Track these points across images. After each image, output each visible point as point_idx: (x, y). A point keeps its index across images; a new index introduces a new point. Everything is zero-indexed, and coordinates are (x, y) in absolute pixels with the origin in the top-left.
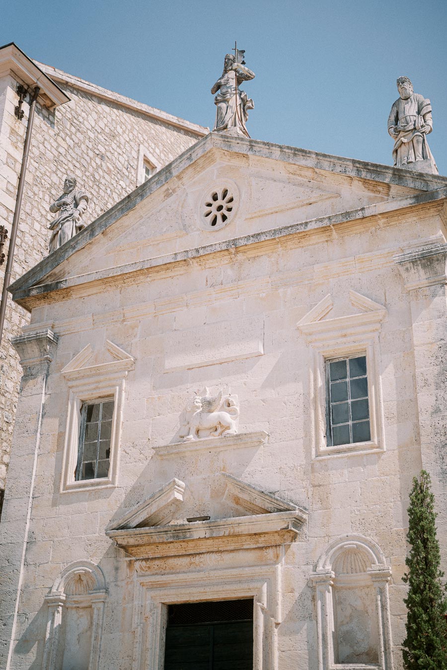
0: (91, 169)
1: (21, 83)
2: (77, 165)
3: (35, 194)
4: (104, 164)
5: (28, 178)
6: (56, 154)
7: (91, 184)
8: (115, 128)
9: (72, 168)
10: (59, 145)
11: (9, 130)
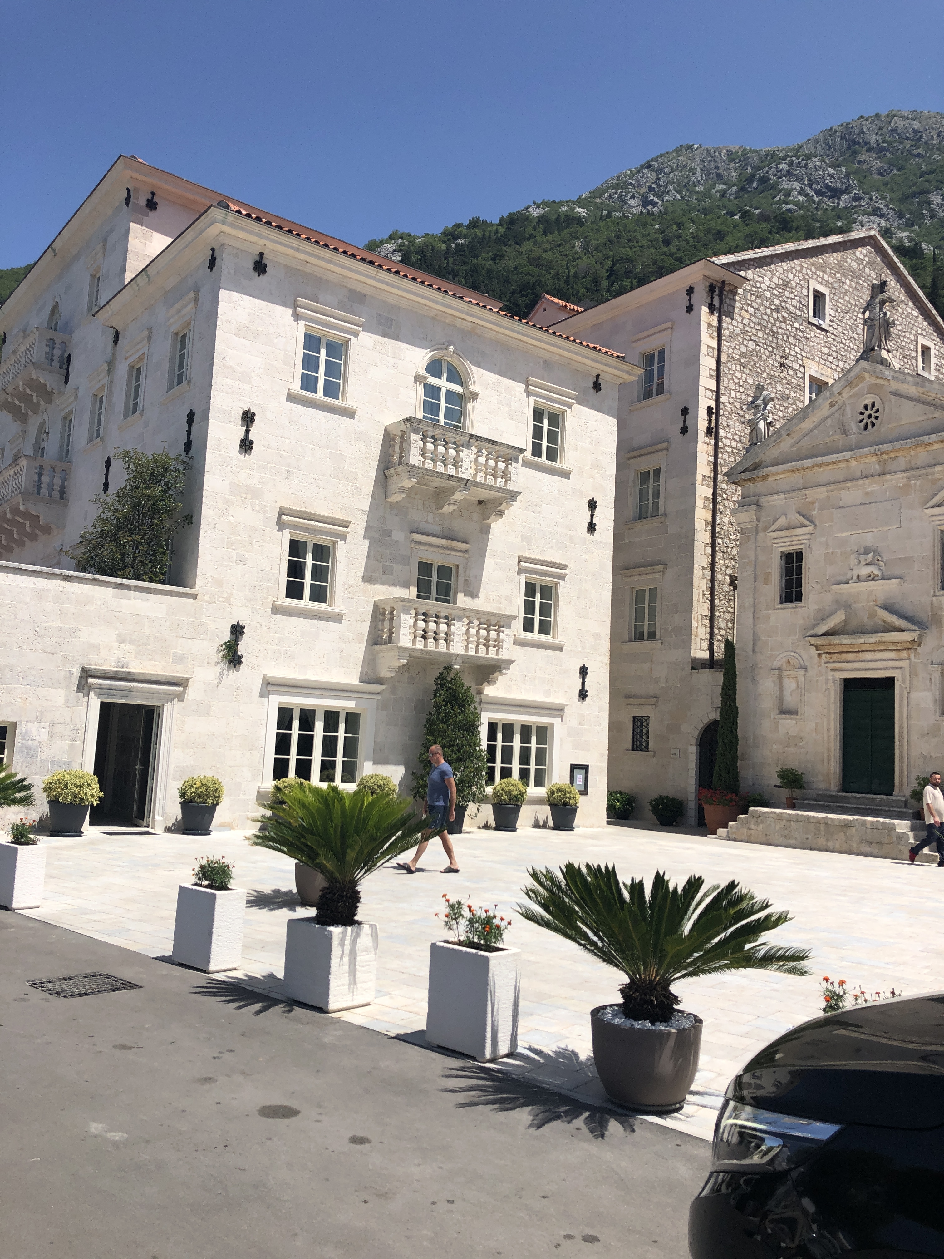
0: (770, 325)
1: (711, 281)
2: (759, 328)
3: (729, 369)
4: (780, 315)
5: (724, 358)
6: (741, 326)
7: (770, 338)
8: (787, 277)
9: (754, 331)
10: (743, 318)
11: (706, 325)
